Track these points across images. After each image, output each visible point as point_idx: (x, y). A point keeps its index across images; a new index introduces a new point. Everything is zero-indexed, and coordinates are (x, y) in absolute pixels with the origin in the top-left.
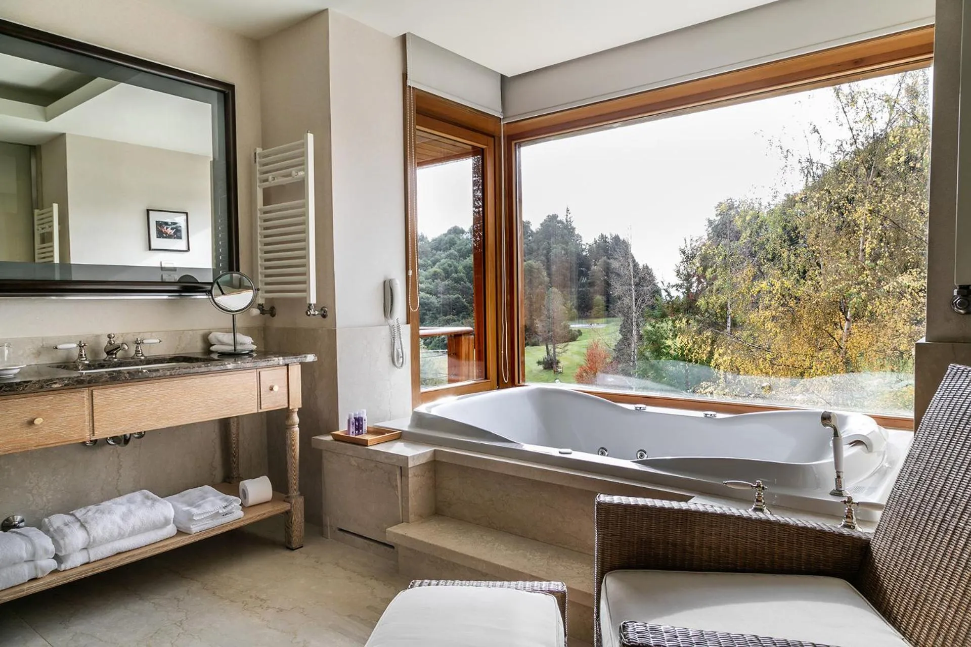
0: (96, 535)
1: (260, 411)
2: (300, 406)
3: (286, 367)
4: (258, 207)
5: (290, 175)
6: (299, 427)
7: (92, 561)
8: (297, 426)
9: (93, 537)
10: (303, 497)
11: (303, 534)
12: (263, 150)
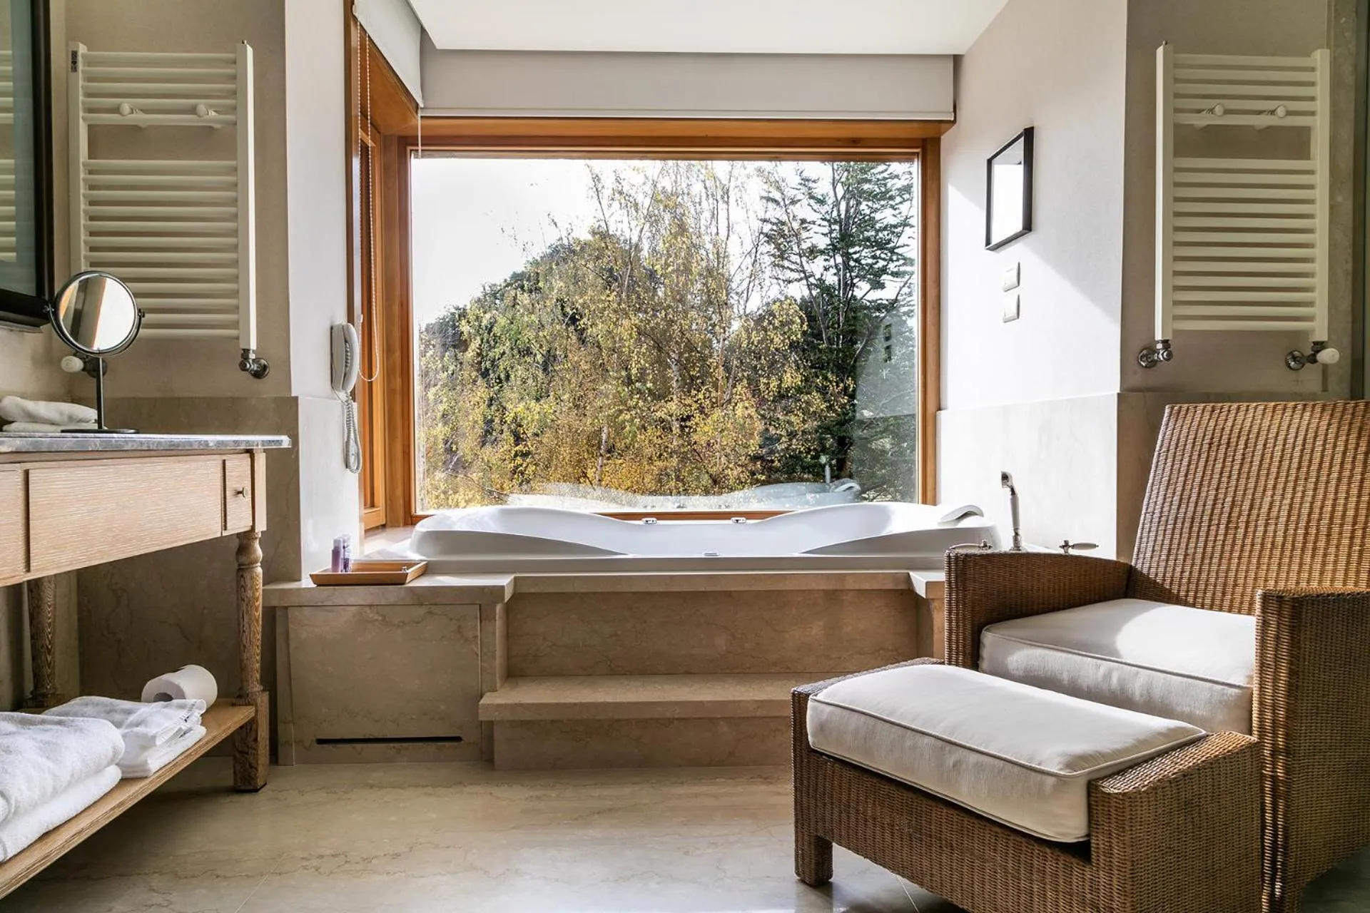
0: (19, 798)
1: (225, 534)
2: (265, 529)
3: (248, 455)
4: (81, 160)
5: (193, 110)
6: (261, 567)
7: (10, 855)
8: (259, 564)
9: (16, 801)
10: (268, 693)
11: (268, 762)
12: (89, 50)
